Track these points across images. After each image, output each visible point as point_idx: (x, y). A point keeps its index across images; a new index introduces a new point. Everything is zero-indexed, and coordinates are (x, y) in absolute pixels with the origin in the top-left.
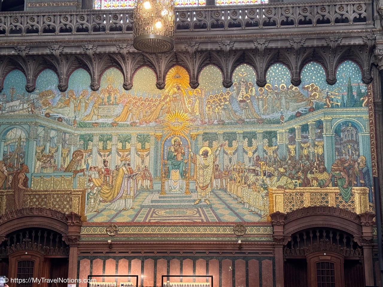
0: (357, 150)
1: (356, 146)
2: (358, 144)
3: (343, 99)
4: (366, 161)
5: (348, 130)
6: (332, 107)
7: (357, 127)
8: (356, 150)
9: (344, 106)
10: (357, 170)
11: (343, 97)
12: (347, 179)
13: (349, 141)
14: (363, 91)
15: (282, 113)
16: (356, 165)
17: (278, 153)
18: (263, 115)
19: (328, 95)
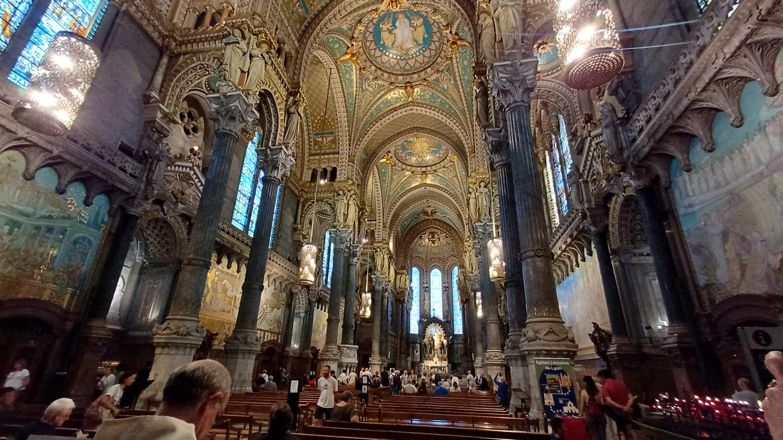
1: (84, 257)
4: (86, 271)
5: (83, 244)
8: (82, 260)
9: (88, 226)
10: (77, 275)
11: (90, 218)
13: (81, 252)
15: (35, 210)
17: (15, 242)
18: (16, 204)
19: (80, 212)
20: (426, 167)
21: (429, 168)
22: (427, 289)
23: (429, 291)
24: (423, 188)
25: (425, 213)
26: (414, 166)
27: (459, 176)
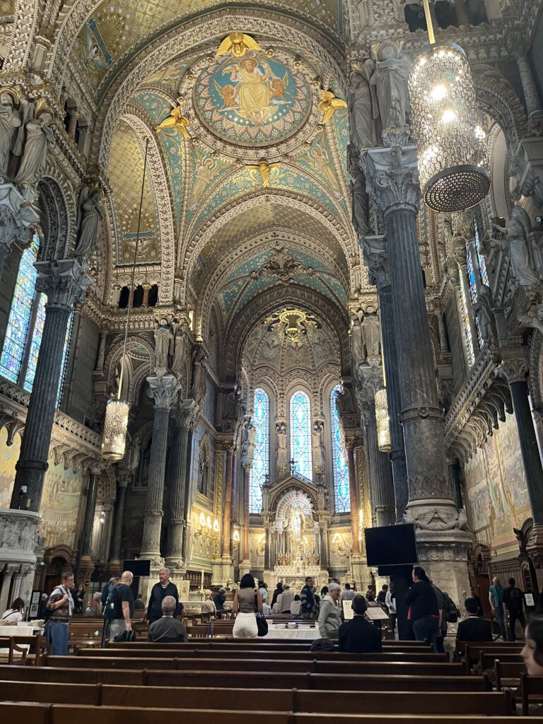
20: (266, 147)
21: (273, 150)
22: (283, 428)
23: (287, 432)
24: (262, 198)
25: (272, 268)
26: (241, 147)
27: (335, 160)
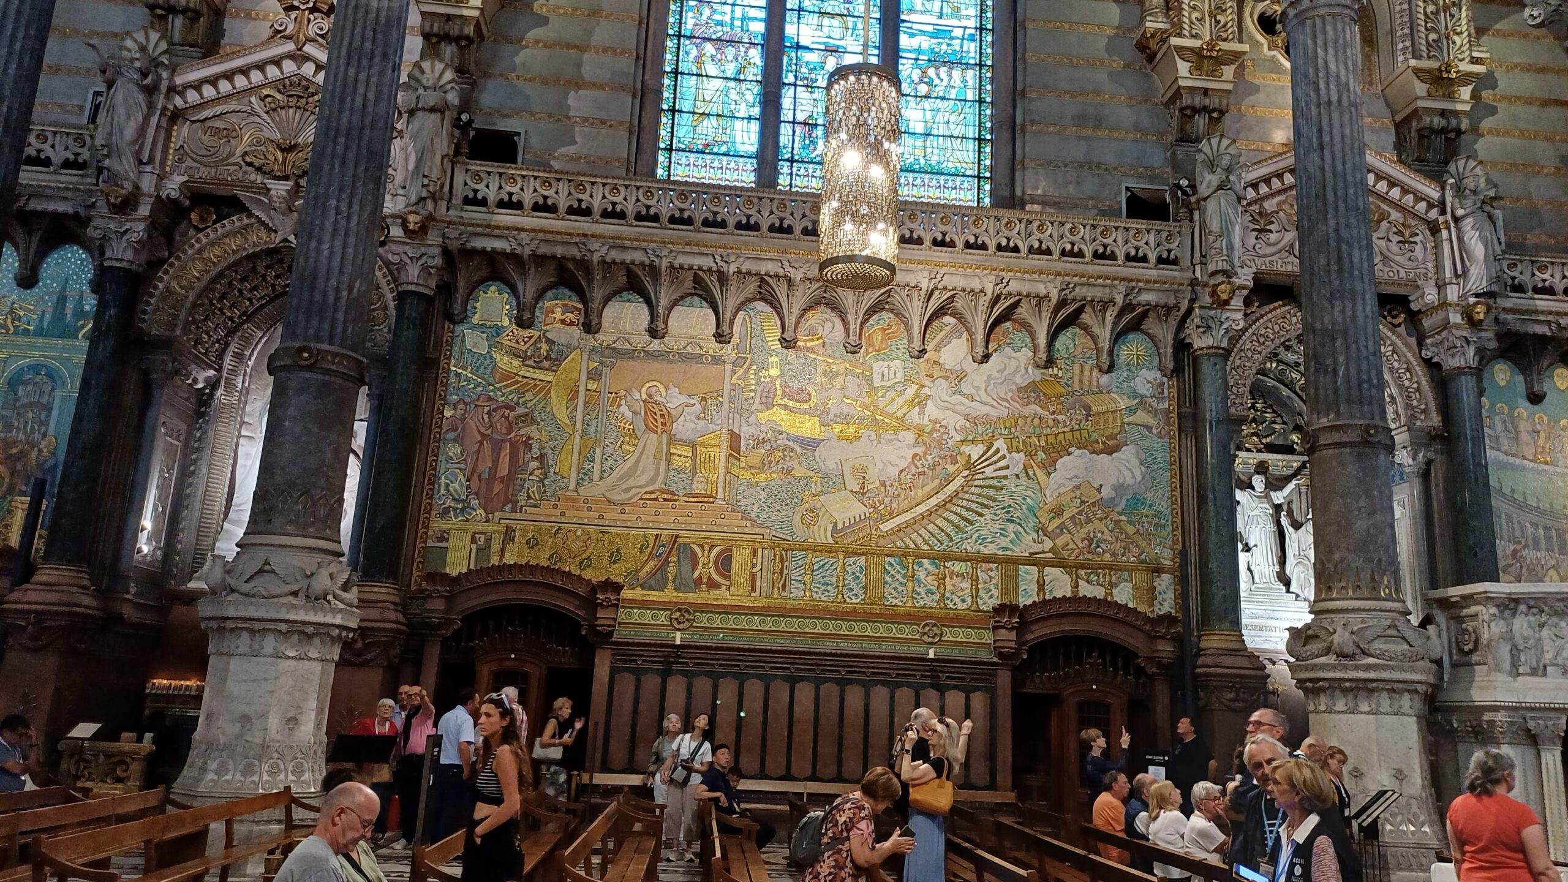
0: (46, 424)
1: (43, 417)
2: (48, 409)
3: (41, 320)
4: (55, 449)
5: (36, 383)
6: (15, 333)
7: (57, 378)
8: (41, 423)
9: (41, 335)
10: (34, 463)
11: (43, 315)
12: (7, 480)
13: (32, 405)
14: (87, 307)
16: (34, 454)
19: (12, 308)
